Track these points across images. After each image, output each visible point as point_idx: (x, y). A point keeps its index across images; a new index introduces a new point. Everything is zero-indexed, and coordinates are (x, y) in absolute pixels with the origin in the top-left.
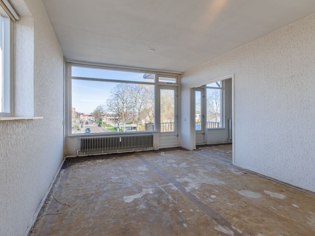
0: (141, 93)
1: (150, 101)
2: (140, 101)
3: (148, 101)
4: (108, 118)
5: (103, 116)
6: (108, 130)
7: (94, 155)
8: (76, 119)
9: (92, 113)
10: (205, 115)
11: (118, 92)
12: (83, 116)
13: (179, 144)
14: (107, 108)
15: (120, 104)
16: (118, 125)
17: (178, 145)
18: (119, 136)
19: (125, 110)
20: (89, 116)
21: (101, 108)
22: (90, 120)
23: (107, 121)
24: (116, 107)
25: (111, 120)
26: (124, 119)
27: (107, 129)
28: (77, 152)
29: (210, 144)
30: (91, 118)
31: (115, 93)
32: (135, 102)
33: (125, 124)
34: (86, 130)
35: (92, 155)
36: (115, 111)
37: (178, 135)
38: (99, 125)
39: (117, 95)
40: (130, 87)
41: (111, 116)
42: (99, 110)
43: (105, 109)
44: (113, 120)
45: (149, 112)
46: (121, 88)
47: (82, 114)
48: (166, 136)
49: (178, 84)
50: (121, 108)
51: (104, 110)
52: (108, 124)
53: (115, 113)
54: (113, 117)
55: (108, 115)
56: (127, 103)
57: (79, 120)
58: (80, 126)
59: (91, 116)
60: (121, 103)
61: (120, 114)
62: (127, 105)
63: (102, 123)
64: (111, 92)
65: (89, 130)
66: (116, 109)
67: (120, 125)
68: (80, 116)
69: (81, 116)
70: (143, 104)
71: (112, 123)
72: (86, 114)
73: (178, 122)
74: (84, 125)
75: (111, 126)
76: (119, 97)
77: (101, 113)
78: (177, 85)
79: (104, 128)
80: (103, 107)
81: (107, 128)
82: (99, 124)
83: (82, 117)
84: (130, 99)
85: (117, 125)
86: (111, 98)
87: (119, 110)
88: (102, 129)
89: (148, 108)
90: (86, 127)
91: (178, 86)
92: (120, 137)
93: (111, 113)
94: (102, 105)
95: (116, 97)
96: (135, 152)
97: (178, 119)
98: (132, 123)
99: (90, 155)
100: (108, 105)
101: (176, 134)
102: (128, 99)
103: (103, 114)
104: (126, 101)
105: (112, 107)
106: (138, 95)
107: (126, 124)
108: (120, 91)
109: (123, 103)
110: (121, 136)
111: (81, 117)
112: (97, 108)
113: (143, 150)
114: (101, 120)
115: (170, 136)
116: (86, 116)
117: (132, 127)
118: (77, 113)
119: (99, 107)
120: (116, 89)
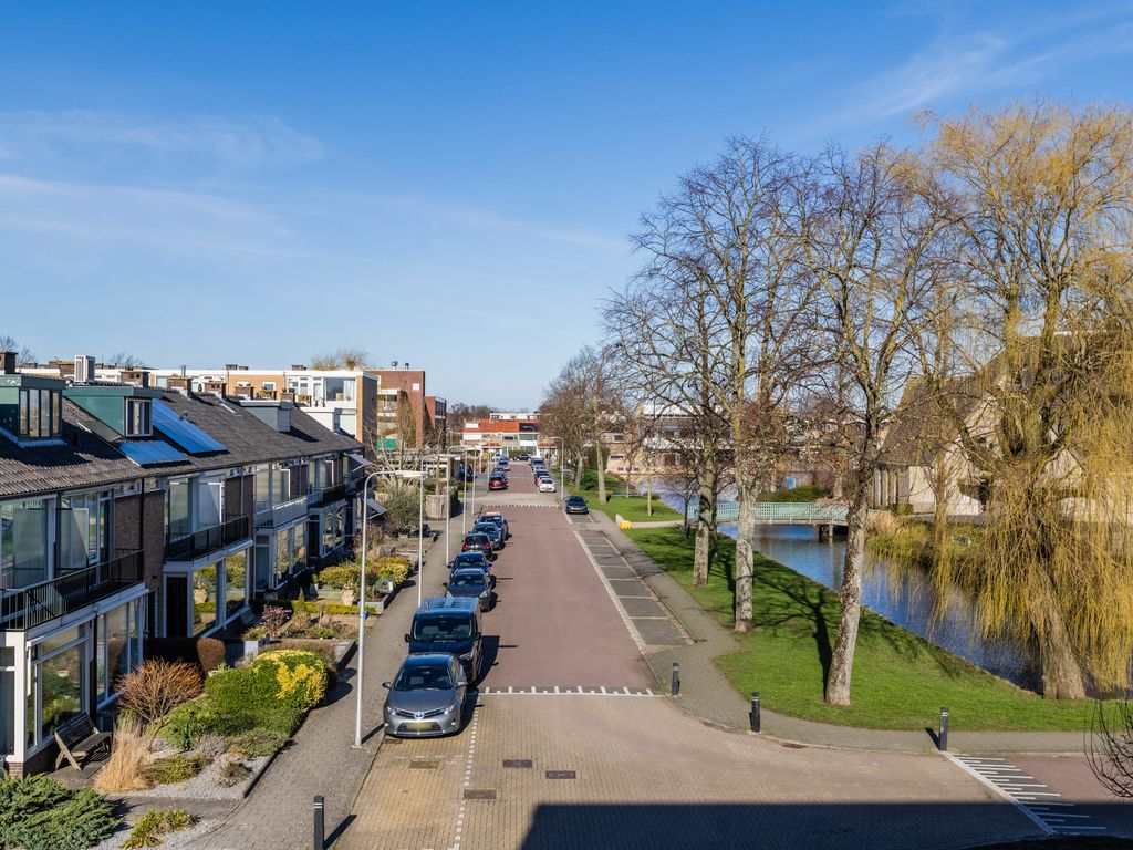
1: (977, 310)
2: (886, 309)
3: (964, 305)
6: (631, 547)
9: (537, 409)
11: (694, 238)
12: (485, 427)
20: (524, 426)
21: (596, 372)
27: (624, 531)
30: (535, 443)
31: (678, 246)
32: (834, 323)
38: (576, 501)
42: (582, 389)
45: (967, 409)
46: (721, 205)
47: (482, 413)
52: (644, 496)
53: (676, 410)
56: (768, 330)
58: (435, 506)
62: (772, 345)
63: (602, 486)
64: (642, 242)
68: (458, 430)
69: (468, 425)
70: (913, 336)
72: (506, 417)
75: (658, 512)
79: (602, 523)
81: (626, 524)
82: (575, 491)
83: (478, 436)
88: (586, 534)
89: (962, 371)
102: (781, 291)
104: (767, 310)
108: (710, 230)
109: (739, 334)
111: (467, 436)
112: (568, 375)
116: (501, 426)
117: (822, 528)
118: (441, 407)
119: (579, 363)
120: (677, 214)
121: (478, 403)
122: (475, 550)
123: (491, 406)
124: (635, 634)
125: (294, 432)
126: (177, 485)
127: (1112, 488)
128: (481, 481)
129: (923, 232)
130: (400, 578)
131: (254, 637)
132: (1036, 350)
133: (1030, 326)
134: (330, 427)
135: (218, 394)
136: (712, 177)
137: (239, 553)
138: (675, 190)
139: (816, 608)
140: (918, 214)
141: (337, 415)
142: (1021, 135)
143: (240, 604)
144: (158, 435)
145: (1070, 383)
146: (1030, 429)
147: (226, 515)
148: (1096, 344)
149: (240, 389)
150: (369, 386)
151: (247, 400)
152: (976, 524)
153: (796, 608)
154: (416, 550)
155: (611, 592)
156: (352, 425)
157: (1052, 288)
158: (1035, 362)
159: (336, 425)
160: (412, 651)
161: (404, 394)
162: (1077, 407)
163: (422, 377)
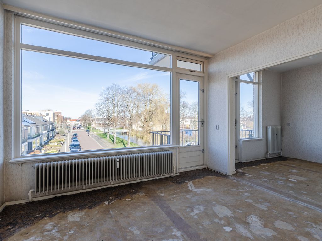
0: (134, 97)
1: (142, 105)
2: (132, 105)
4: (97, 122)
5: (92, 120)
6: (97, 136)
7: (66, 196)
8: (62, 123)
9: (80, 118)
10: (238, 120)
11: (108, 95)
12: (71, 120)
13: (205, 164)
14: (96, 112)
15: (110, 108)
16: (108, 130)
17: (203, 165)
18: (116, 157)
19: (115, 114)
20: (77, 120)
21: (90, 112)
22: (77, 124)
23: (96, 126)
24: (106, 112)
25: (100, 124)
26: (114, 124)
27: (96, 134)
28: (30, 193)
29: (245, 162)
30: (79, 123)
31: (105, 96)
32: (126, 106)
33: (115, 129)
34: (73, 136)
35: (63, 196)
36: (104, 115)
37: (203, 150)
39: (107, 98)
40: (121, 90)
41: (100, 121)
42: (88, 115)
43: (95, 113)
44: (103, 124)
45: (141, 117)
46: (111, 91)
47: (70, 118)
48: (188, 152)
49: (204, 73)
50: (111, 112)
51: (93, 114)
52: (98, 129)
53: (105, 118)
54: (103, 122)
55: (97, 120)
56: (117, 107)
57: (66, 125)
58: (66, 131)
59: (80, 120)
60: (112, 108)
61: (110, 119)
62: (118, 109)
63: (91, 128)
64: (101, 95)
65: (76, 136)
66: (106, 114)
67: (110, 130)
68: (66, 121)
69: (68, 120)
70: (136, 109)
71: (101, 128)
73: (203, 130)
74: (71, 131)
75: (100, 131)
76: (110, 101)
77: (90, 118)
78: (202, 75)
79: (92, 133)
80: (92, 112)
81: (96, 133)
82: (87, 129)
83: (70, 122)
84: (121, 103)
85: (106, 130)
86: (101, 101)
87: (110, 114)
89: (140, 112)
90: (73, 132)
91: (203, 77)
92: (117, 159)
93: (101, 117)
94: (91, 110)
95: (106, 101)
96: (142, 182)
97: (203, 126)
98: (123, 128)
99: (58, 195)
100: (97, 109)
101: (201, 149)
102: (119, 103)
103: (92, 119)
104: (117, 105)
105: (101, 111)
106: (130, 99)
107: (117, 129)
108: (110, 94)
109: (114, 107)
110: (118, 157)
111: (68, 122)
112: (85, 113)
113: (155, 178)
114: (89, 125)
115: (192, 151)
116: (73, 120)
117: (122, 132)
118: (64, 117)
119: (87, 111)
120: (106, 92)
121: (69, 117)
122: (74, 137)
123: (71, 117)
124: (101, 146)
125: (43, 121)
126: (29, 128)
127: (157, 125)
128: (72, 128)
129: (137, 96)
130: (64, 141)
131: (43, 150)
132: (149, 110)
133: (148, 107)
134: (49, 120)
135: (30, 115)
136: (110, 88)
137: (39, 138)
138: (106, 89)
139: (122, 142)
140: (136, 94)
141: (49, 118)
142: (147, 86)
143: (39, 146)
144: (25, 121)
145: (152, 114)
146: (148, 119)
147: (37, 133)
148: (155, 109)
149: (33, 114)
150: (54, 114)
151: (35, 116)
152: (142, 131)
153: (120, 142)
154: (65, 138)
155: (96, 141)
156: (51, 120)
157: (151, 103)
158: (149, 111)
159: (50, 120)
160: (71, 149)
161: (58, 115)
162: (153, 117)
163: (61, 113)
